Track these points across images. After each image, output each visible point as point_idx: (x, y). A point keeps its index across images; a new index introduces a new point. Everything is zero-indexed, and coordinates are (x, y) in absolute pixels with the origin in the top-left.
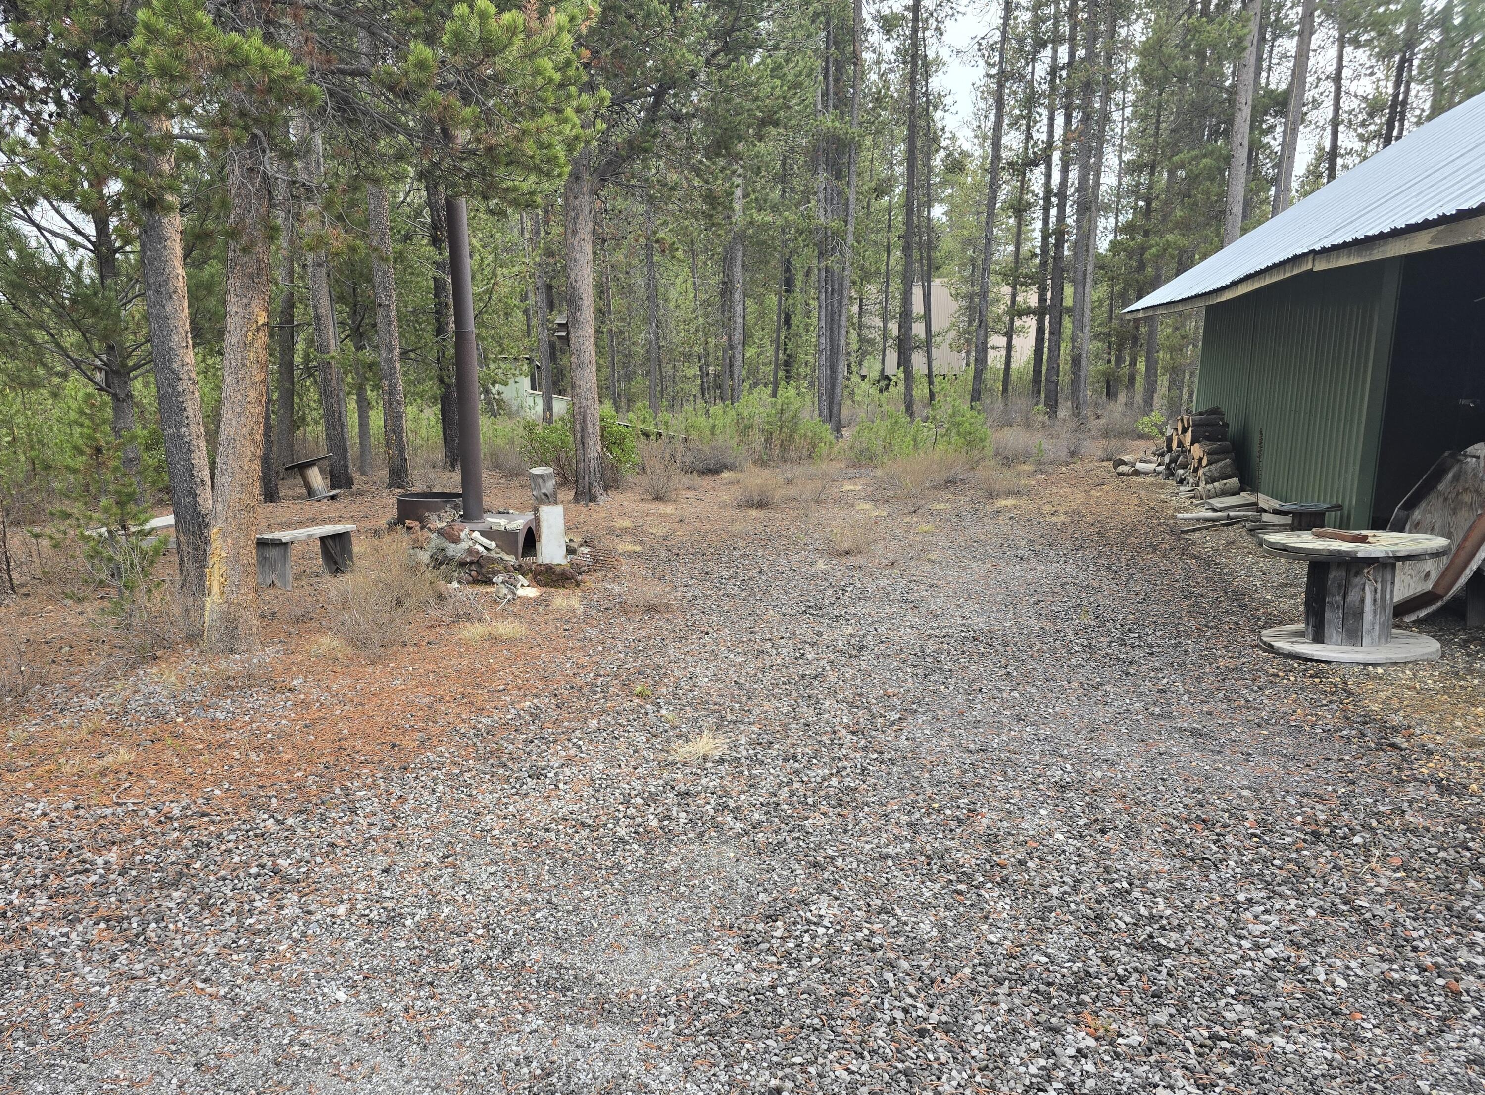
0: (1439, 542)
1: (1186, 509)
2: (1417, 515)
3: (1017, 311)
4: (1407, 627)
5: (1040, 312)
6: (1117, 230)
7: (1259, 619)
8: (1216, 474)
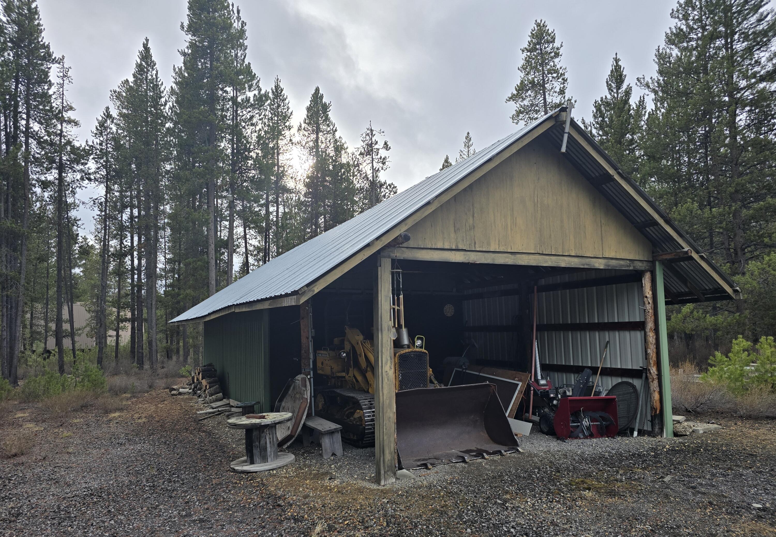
0: (290, 415)
1: (201, 409)
2: (283, 404)
3: (120, 320)
4: (284, 451)
5: (132, 320)
6: (166, 286)
7: (230, 457)
8: (213, 392)
